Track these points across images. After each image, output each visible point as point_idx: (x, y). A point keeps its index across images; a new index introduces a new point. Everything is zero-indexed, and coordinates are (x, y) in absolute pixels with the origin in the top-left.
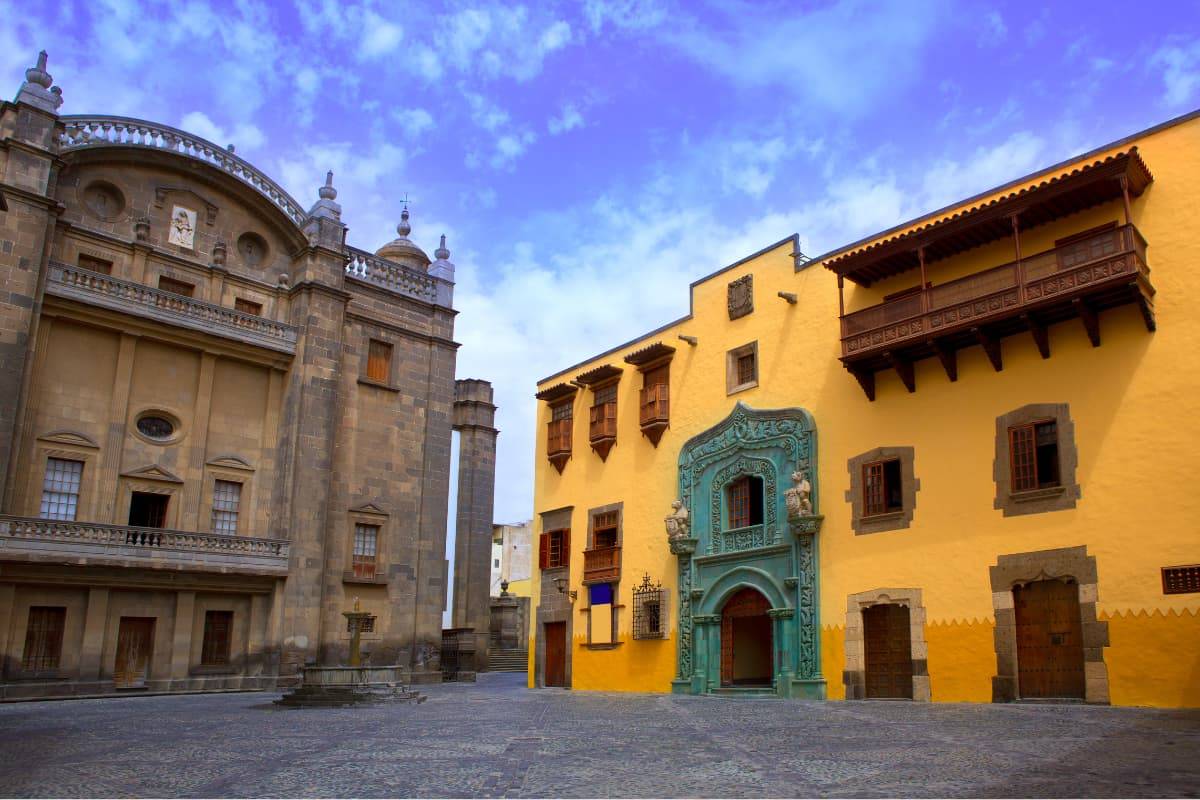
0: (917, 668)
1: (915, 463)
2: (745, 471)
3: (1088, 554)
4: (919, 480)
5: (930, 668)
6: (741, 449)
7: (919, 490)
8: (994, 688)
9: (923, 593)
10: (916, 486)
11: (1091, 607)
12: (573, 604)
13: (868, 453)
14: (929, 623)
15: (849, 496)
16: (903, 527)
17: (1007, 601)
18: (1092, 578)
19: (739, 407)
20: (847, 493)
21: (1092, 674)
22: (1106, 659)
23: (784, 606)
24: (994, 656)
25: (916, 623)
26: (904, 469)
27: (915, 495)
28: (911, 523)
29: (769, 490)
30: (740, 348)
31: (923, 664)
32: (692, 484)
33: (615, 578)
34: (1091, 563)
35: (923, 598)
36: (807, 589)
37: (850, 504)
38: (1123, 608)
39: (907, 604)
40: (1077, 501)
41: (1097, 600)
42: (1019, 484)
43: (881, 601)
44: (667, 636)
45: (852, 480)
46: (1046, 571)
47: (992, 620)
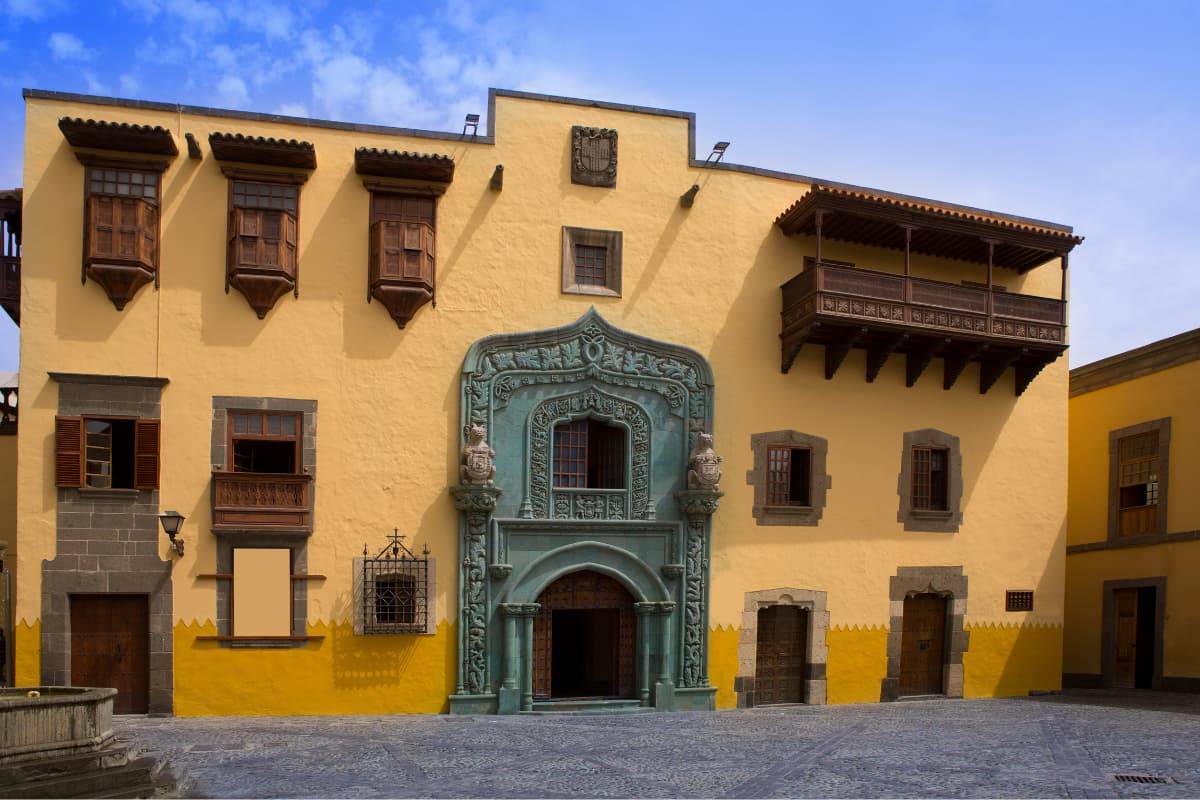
0: (814, 672)
1: (827, 457)
2: (598, 410)
3: (964, 574)
4: (830, 478)
5: (828, 673)
6: (593, 377)
7: (830, 488)
8: (882, 690)
9: (829, 596)
10: (827, 483)
11: (961, 618)
12: (169, 566)
13: (777, 433)
14: (832, 628)
15: (751, 478)
16: (811, 525)
17: (899, 608)
18: (964, 595)
19: (595, 318)
20: (749, 474)
21: (954, 674)
22: (964, 661)
23: (665, 599)
24: (886, 659)
25: (819, 628)
26: (815, 462)
27: (825, 493)
28: (820, 521)
29: (638, 447)
30: (589, 230)
31: (822, 668)
32: (492, 407)
33: (302, 529)
34: (964, 581)
35: (828, 602)
36: (695, 580)
37: (752, 488)
38: (980, 620)
39: (810, 607)
40: (960, 527)
41: (965, 612)
42: (916, 502)
43: (782, 602)
44: (431, 629)
45: (756, 460)
46: (933, 585)
47: (888, 627)
